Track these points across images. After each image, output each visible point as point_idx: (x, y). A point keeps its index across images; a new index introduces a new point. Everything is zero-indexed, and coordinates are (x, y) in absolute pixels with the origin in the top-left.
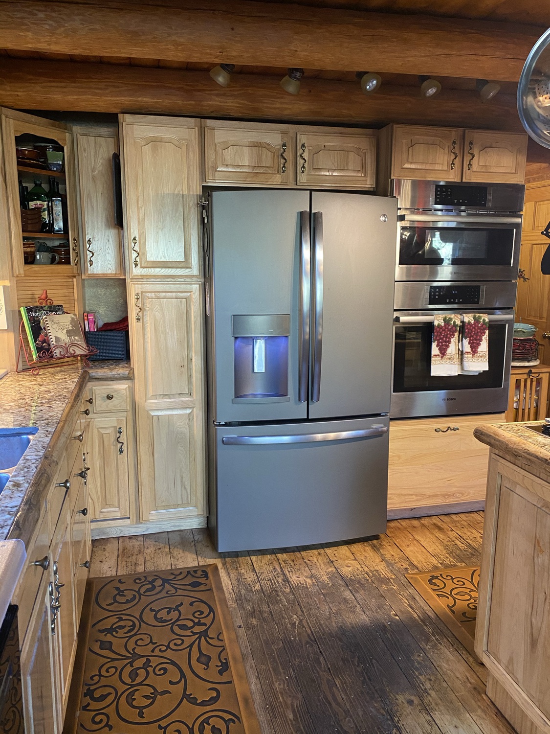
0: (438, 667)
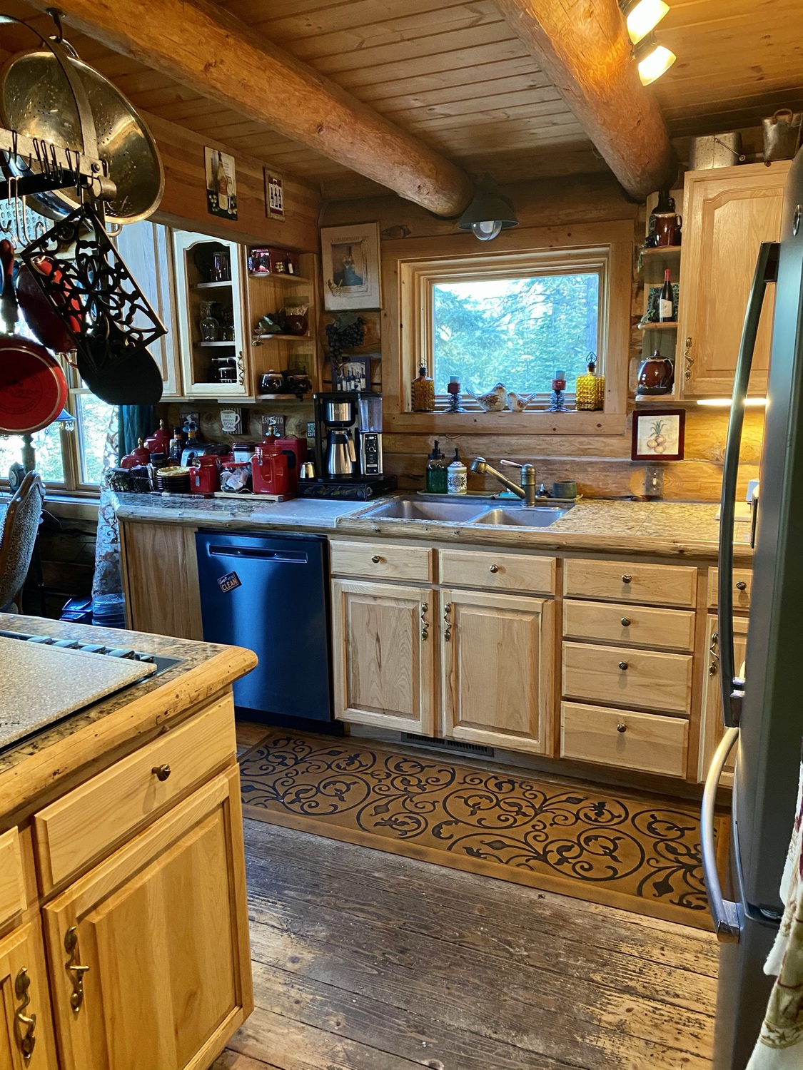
0: (303, 1028)
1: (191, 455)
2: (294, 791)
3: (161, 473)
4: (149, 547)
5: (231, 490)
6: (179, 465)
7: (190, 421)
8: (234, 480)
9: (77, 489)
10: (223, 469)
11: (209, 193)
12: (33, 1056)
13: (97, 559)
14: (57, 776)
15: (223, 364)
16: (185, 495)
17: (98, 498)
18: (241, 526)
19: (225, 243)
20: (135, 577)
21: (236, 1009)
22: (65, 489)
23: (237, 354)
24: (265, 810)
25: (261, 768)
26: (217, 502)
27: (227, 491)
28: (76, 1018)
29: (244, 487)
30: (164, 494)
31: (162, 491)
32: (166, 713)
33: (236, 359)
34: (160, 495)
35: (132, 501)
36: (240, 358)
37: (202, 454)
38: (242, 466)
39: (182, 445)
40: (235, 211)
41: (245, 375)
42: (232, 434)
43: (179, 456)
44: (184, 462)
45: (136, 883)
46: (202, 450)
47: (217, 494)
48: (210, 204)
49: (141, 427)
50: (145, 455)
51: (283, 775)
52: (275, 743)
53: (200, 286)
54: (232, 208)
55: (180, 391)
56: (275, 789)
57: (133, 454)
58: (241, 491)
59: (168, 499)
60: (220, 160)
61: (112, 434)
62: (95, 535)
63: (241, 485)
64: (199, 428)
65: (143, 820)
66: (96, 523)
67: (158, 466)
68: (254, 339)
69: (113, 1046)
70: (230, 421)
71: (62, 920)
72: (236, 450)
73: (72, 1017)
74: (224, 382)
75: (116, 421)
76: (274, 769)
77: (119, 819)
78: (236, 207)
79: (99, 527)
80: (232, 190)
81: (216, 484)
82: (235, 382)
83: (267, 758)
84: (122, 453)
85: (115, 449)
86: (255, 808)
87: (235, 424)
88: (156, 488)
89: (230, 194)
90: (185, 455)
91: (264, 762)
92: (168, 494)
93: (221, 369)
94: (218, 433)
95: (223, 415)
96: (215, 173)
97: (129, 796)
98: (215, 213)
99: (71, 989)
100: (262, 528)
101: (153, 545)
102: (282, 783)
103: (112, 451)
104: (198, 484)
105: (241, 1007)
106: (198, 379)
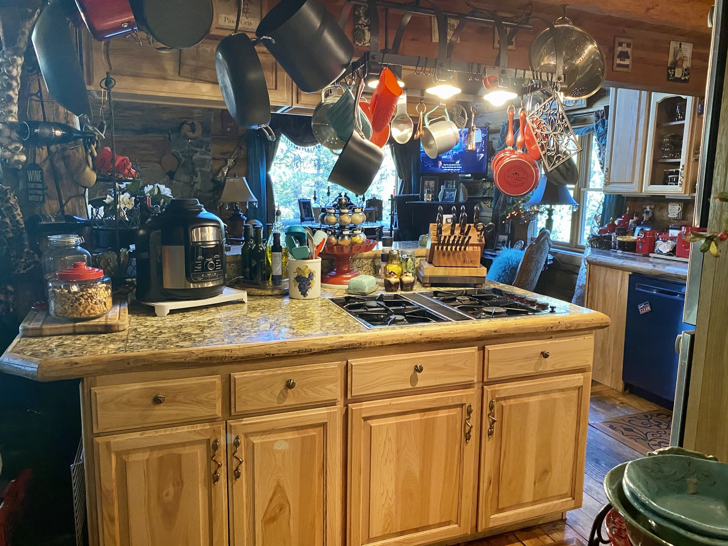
1: (642, 230)
2: (659, 440)
3: (619, 239)
4: (602, 280)
5: (661, 253)
6: (633, 235)
7: (648, 209)
8: (664, 247)
9: (576, 247)
10: (658, 239)
11: (670, 68)
12: (470, 442)
13: (576, 287)
14: (496, 333)
15: (672, 173)
16: (631, 253)
17: (583, 253)
18: (658, 274)
19: (684, 97)
20: (592, 297)
21: (571, 498)
22: (568, 246)
23: (681, 167)
24: (636, 443)
25: (642, 423)
26: (651, 260)
27: (658, 254)
28: (489, 440)
29: (670, 251)
30: (618, 251)
31: (618, 249)
32: (552, 328)
33: (680, 170)
34: (616, 252)
35: (599, 253)
36: (682, 169)
37: (648, 230)
38: (672, 239)
39: (638, 223)
40: (687, 78)
41: (684, 180)
42: (674, 219)
43: (634, 230)
44: (636, 233)
45: (526, 400)
46: (649, 227)
47: (651, 255)
48: (669, 75)
49: (615, 211)
50: (612, 228)
51: (655, 431)
52: (658, 415)
53: (665, 124)
54: (685, 75)
55: (640, 189)
56: (646, 436)
57: (606, 226)
58: (668, 254)
59: (621, 255)
60: (680, 47)
61: (598, 215)
62: (578, 274)
63: (668, 250)
64: (653, 214)
65: (533, 373)
66: (580, 267)
67: (618, 234)
68: (694, 157)
69: (503, 465)
70: (674, 211)
71: (489, 394)
72: (672, 228)
73: (487, 438)
74: (670, 184)
75: (602, 207)
76: (651, 426)
77: (522, 366)
78: (689, 74)
79: (581, 268)
80: (687, 64)
81: (652, 248)
82: (677, 184)
83: (648, 420)
84: (602, 225)
85: (598, 224)
86: (630, 440)
87: (677, 212)
88: (615, 248)
89: (685, 67)
90: (638, 229)
91: (647, 421)
92: (621, 252)
93: (670, 176)
94: (665, 218)
95: (670, 207)
96: (675, 55)
97: (528, 358)
98: (672, 80)
99: (489, 427)
100: (671, 277)
101: (604, 279)
102: (653, 435)
103: (597, 225)
104: (640, 247)
105: (574, 499)
106: (653, 182)
